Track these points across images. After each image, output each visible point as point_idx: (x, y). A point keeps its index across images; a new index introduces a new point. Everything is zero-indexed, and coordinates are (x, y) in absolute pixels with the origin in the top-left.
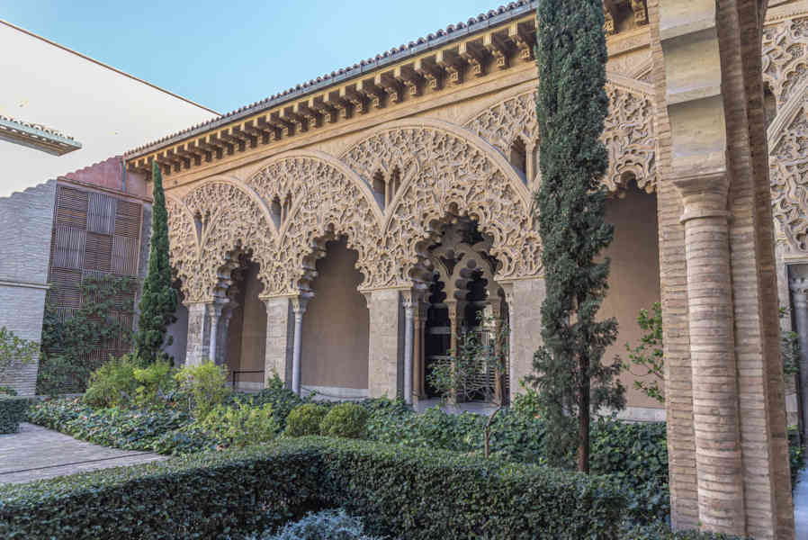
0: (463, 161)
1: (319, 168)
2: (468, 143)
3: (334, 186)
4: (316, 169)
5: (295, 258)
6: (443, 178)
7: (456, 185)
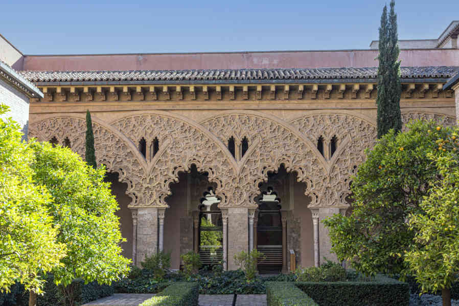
0: (288, 142)
1: (182, 127)
2: (292, 132)
3: (195, 140)
4: (179, 127)
5: (163, 183)
6: (277, 149)
7: (285, 154)
